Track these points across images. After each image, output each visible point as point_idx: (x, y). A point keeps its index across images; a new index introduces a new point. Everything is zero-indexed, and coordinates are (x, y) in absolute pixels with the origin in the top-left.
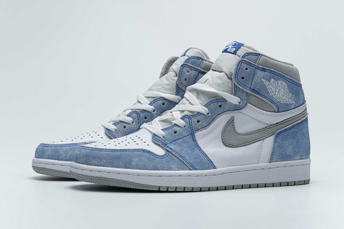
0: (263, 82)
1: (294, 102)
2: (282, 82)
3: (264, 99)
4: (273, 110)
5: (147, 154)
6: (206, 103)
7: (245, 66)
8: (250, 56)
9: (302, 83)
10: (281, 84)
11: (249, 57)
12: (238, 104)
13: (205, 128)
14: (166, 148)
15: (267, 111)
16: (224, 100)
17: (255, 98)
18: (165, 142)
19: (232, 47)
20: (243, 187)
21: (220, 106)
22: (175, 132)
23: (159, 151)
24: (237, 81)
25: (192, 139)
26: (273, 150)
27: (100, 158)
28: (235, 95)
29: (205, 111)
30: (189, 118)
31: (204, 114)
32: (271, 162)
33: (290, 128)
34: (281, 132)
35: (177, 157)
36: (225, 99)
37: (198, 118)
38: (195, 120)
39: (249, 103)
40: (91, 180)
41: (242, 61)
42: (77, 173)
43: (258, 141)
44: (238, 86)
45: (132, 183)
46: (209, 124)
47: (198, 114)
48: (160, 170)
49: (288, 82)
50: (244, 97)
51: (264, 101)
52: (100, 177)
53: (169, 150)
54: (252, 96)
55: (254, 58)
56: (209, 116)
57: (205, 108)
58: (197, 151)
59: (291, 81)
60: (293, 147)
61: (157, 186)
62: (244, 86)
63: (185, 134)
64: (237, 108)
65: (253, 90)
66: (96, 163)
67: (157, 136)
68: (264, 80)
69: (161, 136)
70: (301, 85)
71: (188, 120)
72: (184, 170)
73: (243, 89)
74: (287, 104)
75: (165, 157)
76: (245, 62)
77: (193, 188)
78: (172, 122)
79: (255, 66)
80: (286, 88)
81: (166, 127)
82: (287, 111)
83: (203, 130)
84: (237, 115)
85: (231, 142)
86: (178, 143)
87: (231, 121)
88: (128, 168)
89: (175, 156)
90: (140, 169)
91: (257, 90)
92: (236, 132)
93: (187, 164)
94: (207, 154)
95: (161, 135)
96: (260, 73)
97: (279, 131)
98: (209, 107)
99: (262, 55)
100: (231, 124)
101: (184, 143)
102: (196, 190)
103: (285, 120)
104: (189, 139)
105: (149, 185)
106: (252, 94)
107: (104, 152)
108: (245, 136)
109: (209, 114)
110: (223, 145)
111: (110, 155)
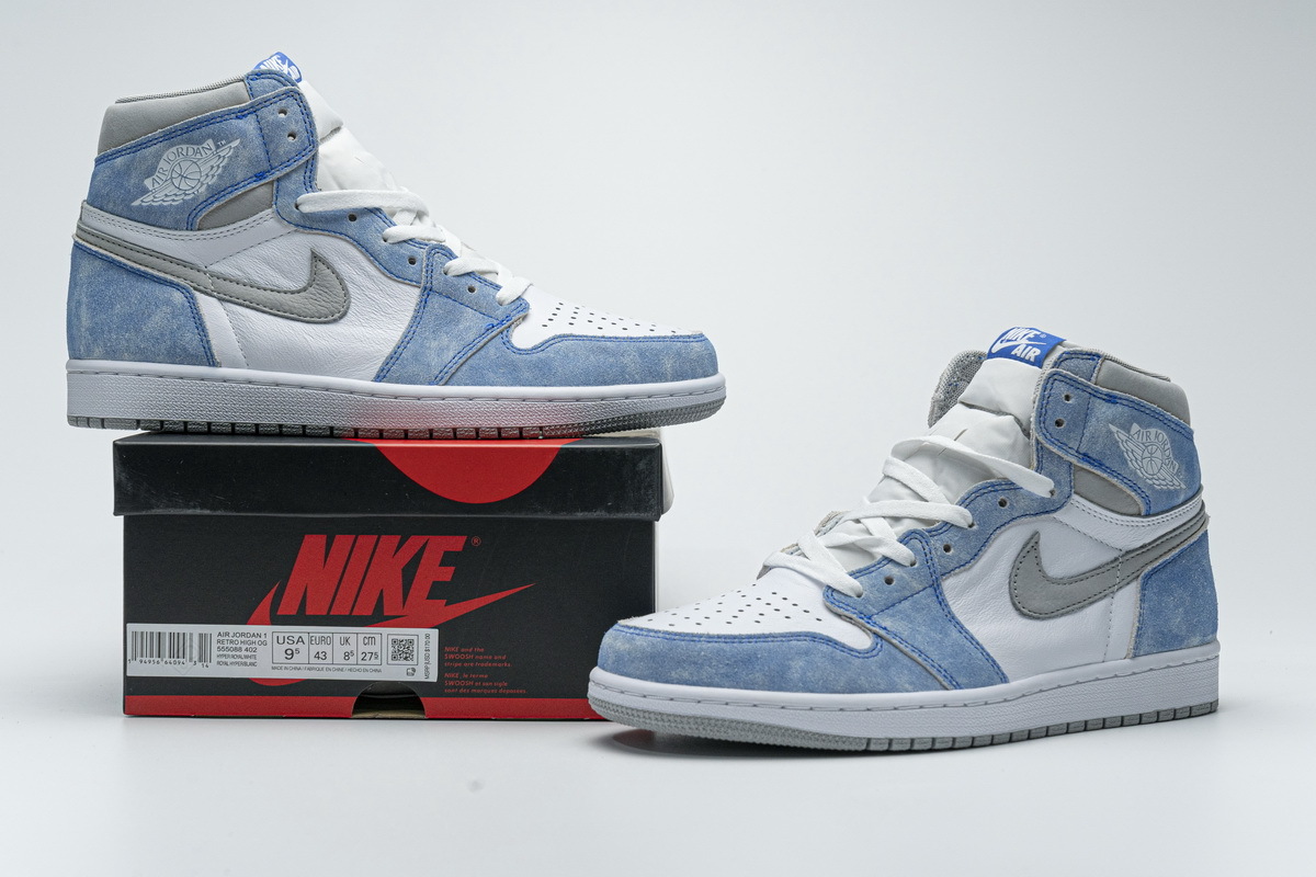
0: (1111, 433)
1: (1183, 486)
2: (1159, 431)
3: (1114, 481)
4: (1135, 511)
5: (824, 648)
6: (963, 494)
7: (1061, 389)
8: (1075, 361)
9: (1193, 426)
10: (1157, 436)
11: (1072, 363)
12: (1048, 496)
13: (967, 566)
14: (874, 629)
15: (1122, 514)
16: (1010, 486)
17: (1090, 477)
18: (865, 611)
19: (1028, 345)
20: (1070, 730)
21: (1002, 503)
22: (889, 581)
23: (854, 637)
24: (1044, 431)
25: (935, 598)
26: (1139, 621)
27: (695, 663)
28: (1039, 469)
29: (964, 517)
30: (923, 541)
31: (962, 528)
32: (1135, 656)
33: (1174, 560)
34: (1155, 571)
35: (906, 654)
36: (1013, 484)
37: (946, 538)
38: (937, 543)
39: (1075, 493)
40: (673, 725)
41: (1056, 377)
42: (627, 704)
43: (1101, 599)
44: (1048, 446)
45: (794, 731)
46: (975, 556)
47: (944, 529)
48: (865, 692)
49: (1171, 431)
50: (1064, 476)
51: (1113, 485)
52: (703, 718)
53: (882, 632)
54: (1082, 473)
55: (1085, 365)
56: (975, 533)
57: (962, 508)
58: (955, 634)
59: (1178, 429)
60: (1186, 612)
61: (860, 739)
62: (1062, 445)
63: (917, 586)
64: (1046, 508)
65: (1086, 457)
66: (686, 675)
67: (839, 592)
68: (1113, 428)
69: (850, 593)
70: (1191, 433)
71: (920, 546)
72: (927, 688)
73: (1060, 453)
74: (1169, 492)
75: (874, 652)
76: (1062, 379)
77: (954, 739)
78: (874, 550)
79: (1089, 390)
80: (1166, 447)
81: (862, 567)
82: (1167, 511)
83: (960, 573)
84: (1046, 527)
85: (1036, 604)
86: (900, 612)
87: (1031, 547)
88: (780, 689)
89: (901, 651)
90: (812, 692)
91: (1094, 456)
92: (1045, 576)
93: (934, 672)
94: (981, 642)
95: (852, 589)
96: (1103, 410)
97: (1149, 568)
98: (972, 505)
99: (1106, 358)
100: (1033, 554)
101: (918, 611)
102: (962, 745)
103: (1163, 536)
104: (926, 598)
105: (842, 737)
106: (1085, 467)
107: (705, 645)
108: (1068, 587)
109: (975, 527)
110: (1014, 613)
111: (725, 651)
